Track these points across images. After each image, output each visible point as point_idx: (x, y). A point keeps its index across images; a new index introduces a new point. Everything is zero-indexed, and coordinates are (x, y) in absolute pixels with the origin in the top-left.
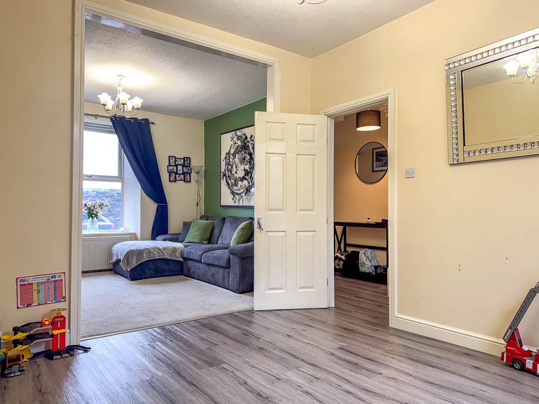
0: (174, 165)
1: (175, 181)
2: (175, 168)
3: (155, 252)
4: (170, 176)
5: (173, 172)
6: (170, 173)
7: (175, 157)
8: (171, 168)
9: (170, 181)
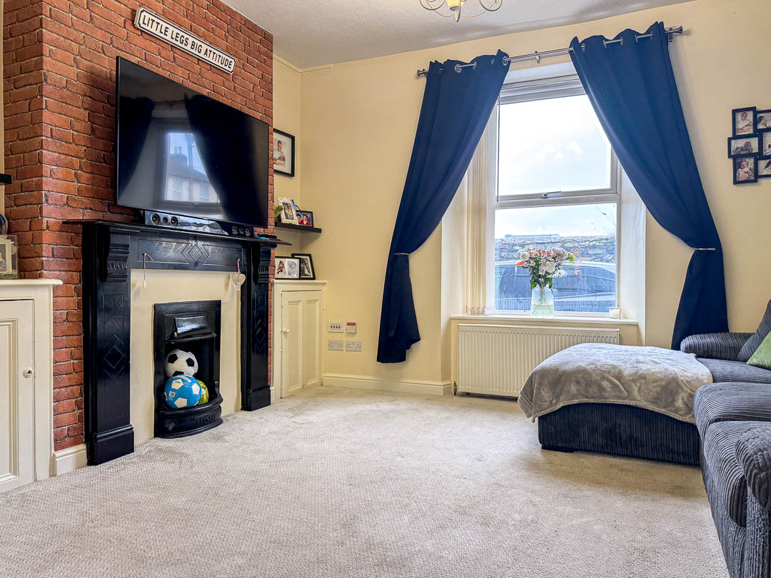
0: (751, 131)
1: (755, 181)
2: (754, 142)
3: (605, 384)
4: (736, 167)
5: (750, 155)
6: (737, 159)
7: (753, 109)
8: (740, 143)
9: (736, 182)
